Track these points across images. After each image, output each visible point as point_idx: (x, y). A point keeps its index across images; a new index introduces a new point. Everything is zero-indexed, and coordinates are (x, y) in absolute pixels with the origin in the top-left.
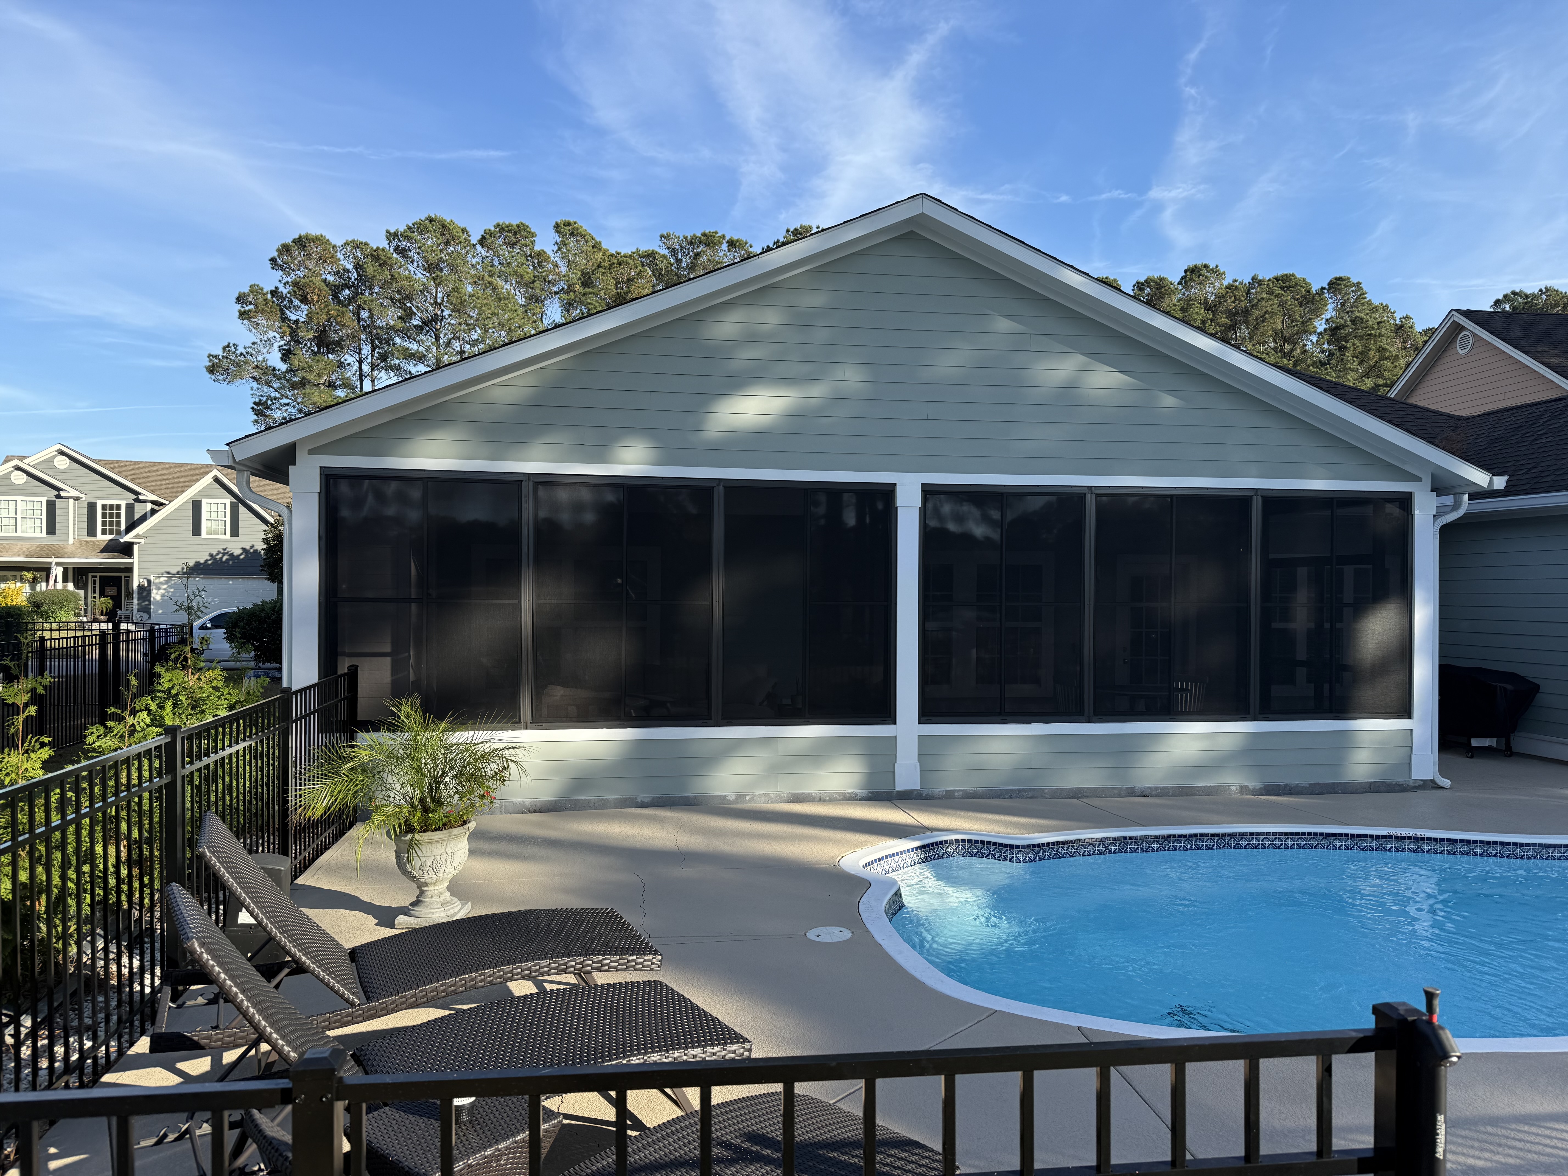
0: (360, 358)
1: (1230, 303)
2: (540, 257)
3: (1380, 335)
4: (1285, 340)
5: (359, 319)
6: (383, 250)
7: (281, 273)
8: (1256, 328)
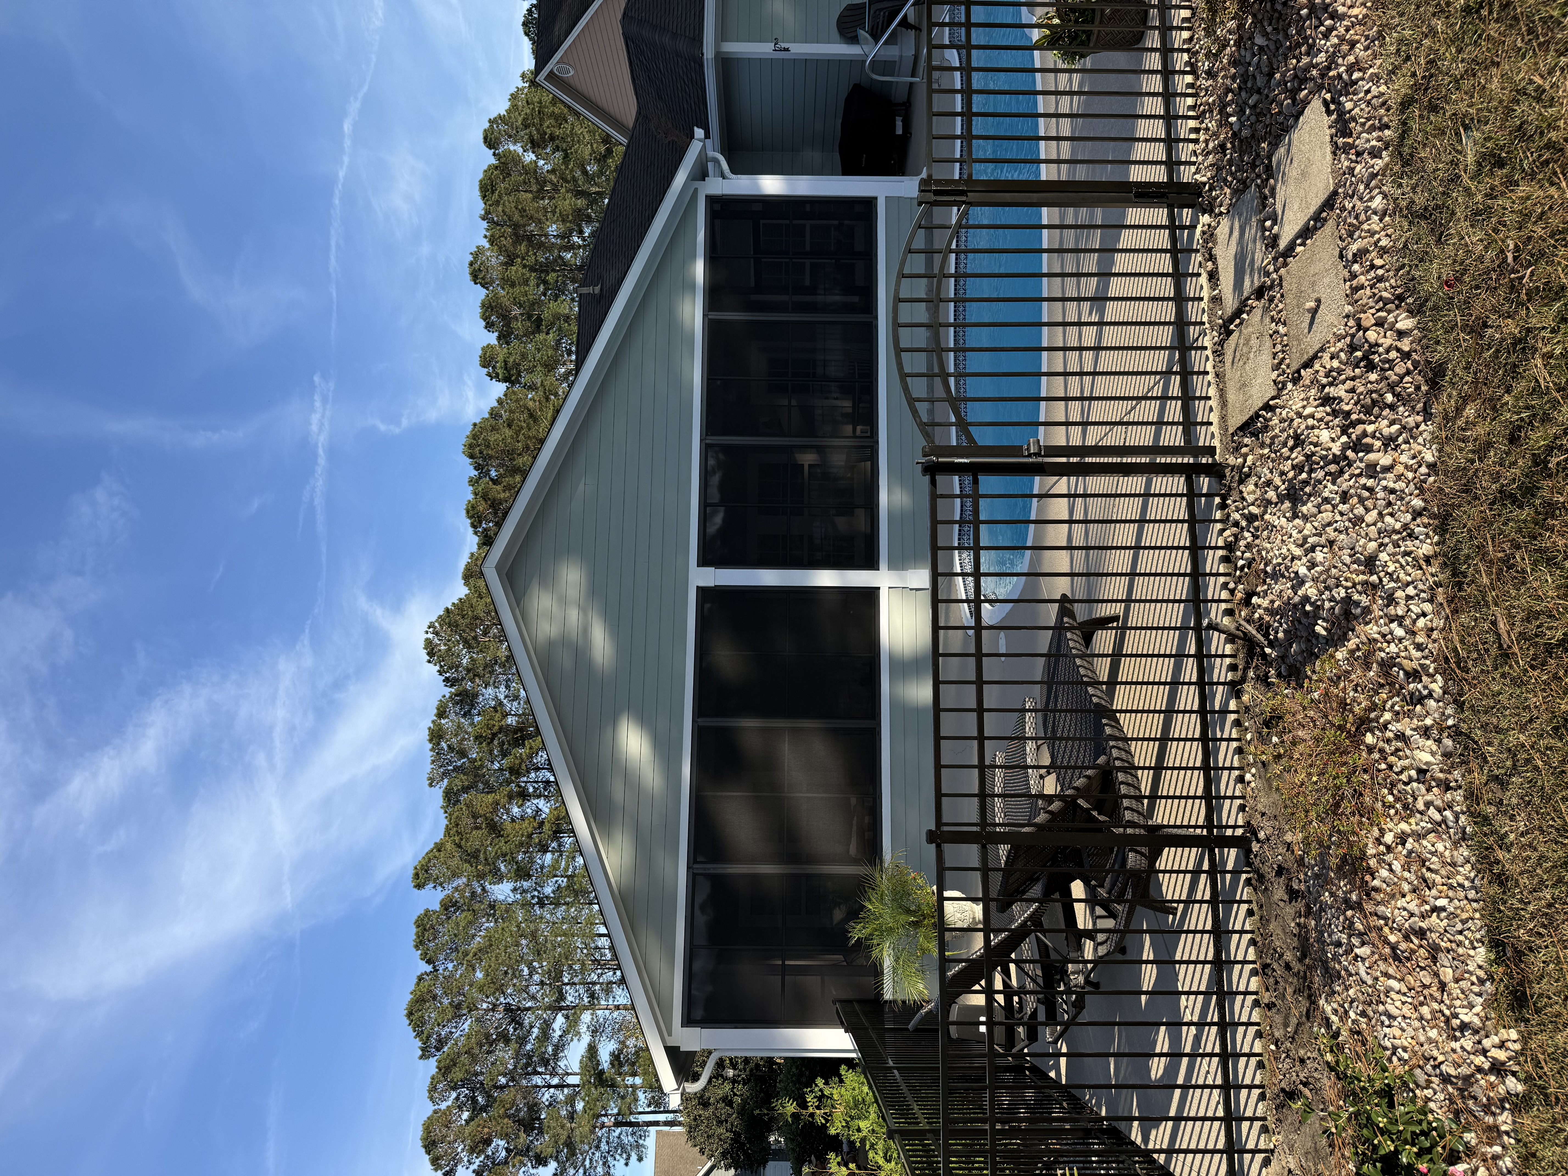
0: (544, 1087)
1: (507, 242)
2: (449, 905)
3: (540, 102)
4: (541, 190)
5: (507, 1086)
6: (439, 1062)
7: (459, 1167)
8: (531, 218)
